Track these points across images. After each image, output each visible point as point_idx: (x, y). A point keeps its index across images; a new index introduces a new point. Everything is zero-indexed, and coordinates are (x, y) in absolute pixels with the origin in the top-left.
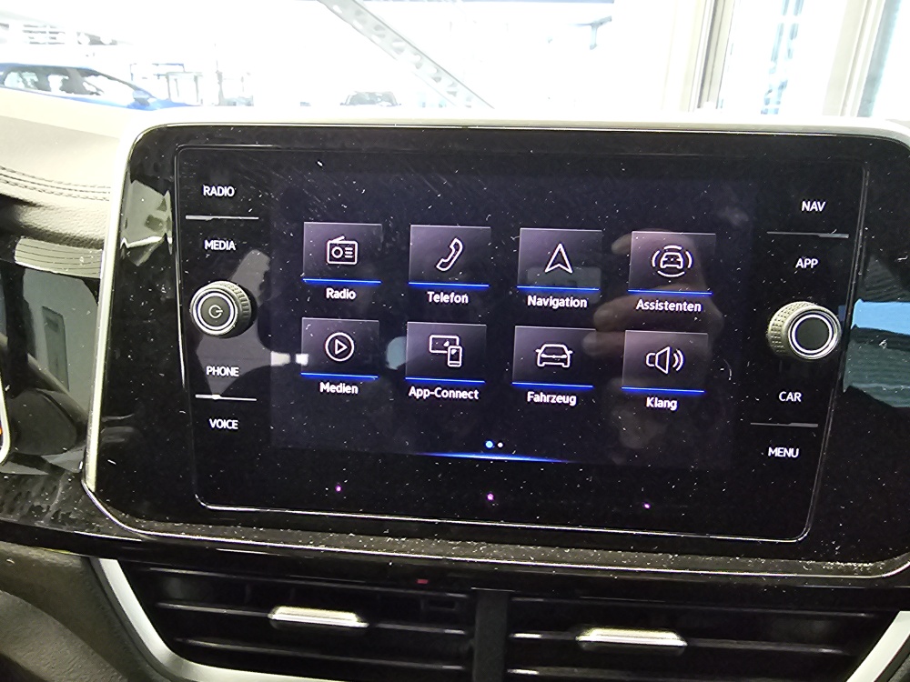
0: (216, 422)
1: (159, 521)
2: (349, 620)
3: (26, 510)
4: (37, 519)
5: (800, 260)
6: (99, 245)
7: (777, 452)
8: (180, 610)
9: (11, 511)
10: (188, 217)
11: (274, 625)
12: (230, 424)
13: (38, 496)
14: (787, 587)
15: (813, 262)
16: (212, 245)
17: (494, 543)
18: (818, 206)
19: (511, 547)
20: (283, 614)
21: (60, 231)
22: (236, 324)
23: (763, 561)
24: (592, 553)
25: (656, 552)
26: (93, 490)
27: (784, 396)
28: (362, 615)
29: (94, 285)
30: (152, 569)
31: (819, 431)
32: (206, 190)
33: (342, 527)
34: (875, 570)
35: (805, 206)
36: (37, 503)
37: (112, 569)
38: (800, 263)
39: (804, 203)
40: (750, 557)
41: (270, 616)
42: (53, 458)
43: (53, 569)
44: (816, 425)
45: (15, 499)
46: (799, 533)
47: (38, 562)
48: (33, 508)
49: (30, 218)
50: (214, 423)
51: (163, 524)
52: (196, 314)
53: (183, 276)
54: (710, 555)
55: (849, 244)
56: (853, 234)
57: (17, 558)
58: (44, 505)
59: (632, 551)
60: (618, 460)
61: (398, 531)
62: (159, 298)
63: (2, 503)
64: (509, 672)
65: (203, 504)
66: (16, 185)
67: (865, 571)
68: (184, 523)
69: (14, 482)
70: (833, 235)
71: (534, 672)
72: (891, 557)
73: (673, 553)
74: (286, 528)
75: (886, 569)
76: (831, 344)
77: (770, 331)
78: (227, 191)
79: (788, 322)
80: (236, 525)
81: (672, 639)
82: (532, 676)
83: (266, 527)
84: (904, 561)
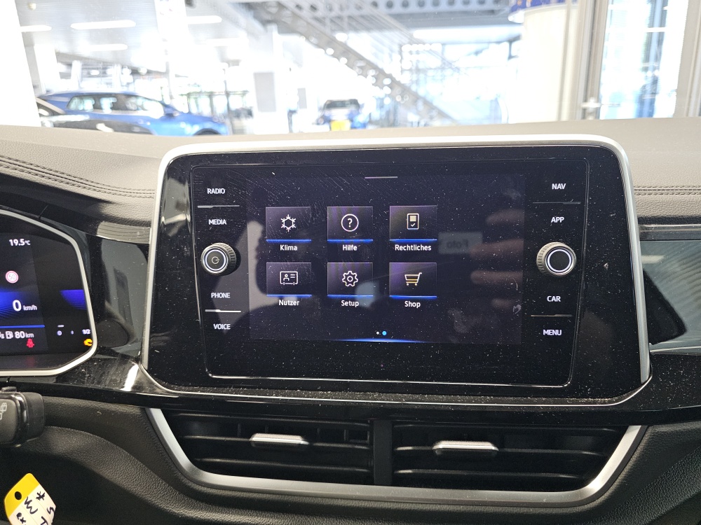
0: (218, 325)
2: (297, 440)
3: (107, 382)
4: (114, 386)
5: (554, 218)
6: (148, 224)
7: (548, 332)
8: (199, 439)
9: (99, 383)
10: (199, 207)
11: (254, 445)
12: (226, 327)
13: (114, 374)
14: (555, 413)
15: (561, 219)
16: (212, 222)
17: (383, 393)
18: (562, 186)
19: (393, 395)
20: (258, 438)
21: (126, 217)
22: (228, 267)
23: (544, 399)
24: (440, 397)
25: (480, 396)
26: (147, 368)
27: (550, 299)
28: (305, 438)
29: (145, 248)
30: (182, 414)
31: (573, 319)
32: (209, 191)
33: (293, 386)
34: (610, 402)
35: (554, 186)
36: (114, 378)
37: (158, 415)
38: (553, 220)
40: (536, 397)
41: (250, 440)
42: (120, 349)
43: (125, 416)
44: (571, 316)
45: (101, 376)
46: (565, 382)
47: (115, 413)
48: (111, 380)
49: (108, 210)
50: (216, 326)
51: (187, 388)
52: (204, 262)
53: (197, 240)
54: (511, 397)
55: (582, 207)
56: (583, 202)
57: (103, 411)
58: (118, 379)
59: (466, 395)
60: (454, 341)
61: (326, 387)
62: (183, 254)
63: (94, 379)
64: (395, 472)
65: (210, 375)
66: (99, 191)
67: (605, 403)
68: (200, 386)
69: (100, 366)
70: (571, 202)
71: (410, 471)
72: (622, 394)
73: (489, 396)
74: (259, 388)
75: (617, 401)
76: (571, 266)
77: (537, 261)
78: (220, 191)
79: (544, 254)
80: (230, 387)
81: (488, 446)
82: (409, 474)
83: (248, 388)
84: (628, 396)
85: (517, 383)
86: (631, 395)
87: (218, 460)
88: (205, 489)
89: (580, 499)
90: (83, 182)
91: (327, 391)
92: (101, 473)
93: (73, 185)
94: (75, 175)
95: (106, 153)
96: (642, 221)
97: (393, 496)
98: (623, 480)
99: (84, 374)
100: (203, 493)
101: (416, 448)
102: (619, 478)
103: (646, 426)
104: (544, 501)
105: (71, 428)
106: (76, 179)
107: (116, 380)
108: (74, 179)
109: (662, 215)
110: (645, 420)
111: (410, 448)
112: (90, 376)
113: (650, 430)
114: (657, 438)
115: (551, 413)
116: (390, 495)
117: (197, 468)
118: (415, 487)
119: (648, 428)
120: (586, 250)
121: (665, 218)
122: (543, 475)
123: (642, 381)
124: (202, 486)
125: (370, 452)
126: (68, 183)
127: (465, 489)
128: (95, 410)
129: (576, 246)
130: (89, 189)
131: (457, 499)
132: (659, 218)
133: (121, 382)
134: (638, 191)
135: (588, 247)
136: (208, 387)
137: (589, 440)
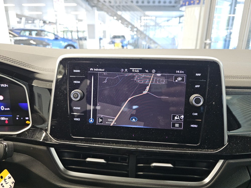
1: (63, 140)
2: (102, 161)
4: (37, 139)
5: (196, 86)
6: (52, 82)
7: (193, 126)
8: (67, 159)
9: (32, 138)
10: (70, 76)
11: (87, 162)
12: (78, 119)
13: (38, 135)
15: (199, 86)
16: (75, 82)
17: (133, 145)
18: (199, 75)
19: (137, 146)
20: (89, 159)
21: (44, 79)
22: (80, 98)
23: (190, 149)
24: (154, 147)
25: (168, 147)
26: (49, 133)
27: (194, 114)
28: (105, 160)
29: (50, 90)
30: (61, 150)
32: (74, 71)
33: (101, 142)
34: (213, 151)
35: (197, 75)
36: (37, 136)
37: (53, 150)
39: (196, 74)
40: (187, 148)
41: (86, 160)
43: (40, 150)
44: (201, 120)
45: (33, 135)
46: (198, 144)
47: (37, 149)
48: (36, 137)
49: (37, 76)
50: (75, 119)
51: (64, 141)
52: (72, 96)
53: (69, 88)
54: (179, 148)
56: (207, 81)
57: (33, 148)
58: (39, 137)
59: (163, 147)
60: (159, 128)
61: (113, 142)
62: (64, 93)
63: (30, 136)
64: (137, 173)
65: (72, 136)
66: (35, 69)
67: (211, 151)
68: (68, 140)
69: (32, 132)
70: (202, 80)
71: (142, 173)
72: (217, 149)
73: (171, 148)
74: (90, 142)
75: (216, 151)
76: (202, 103)
77: (190, 100)
78: (78, 71)
79: (192, 98)
80: (79, 141)
81: (170, 165)
82: (142, 174)
83: (85, 141)
84: (220, 149)
85: (181, 143)
86: (221, 149)
87: (74, 167)
88: (69, 177)
89: (201, 185)
90: (28, 65)
91: (114, 144)
92: (31, 170)
93: (25, 66)
94: (26, 63)
95: (37, 55)
96: (227, 87)
97: (136, 182)
98: (217, 178)
99: (27, 134)
100: (68, 178)
101: (144, 165)
102: (215, 178)
103: (225, 160)
104: (189, 185)
105: (21, 153)
106: (26, 64)
107: (38, 137)
108: (25, 64)
109: (234, 86)
110: (225, 158)
111: (142, 165)
112: (29, 135)
113: (227, 162)
114: (229, 164)
115: (193, 154)
116: (135, 181)
117: (66, 169)
118: (143, 179)
119: (226, 161)
120: (207, 97)
121: (235, 87)
122: (189, 176)
123: (225, 144)
124: (68, 176)
125: (128, 166)
126: (23, 66)
127: (161, 180)
128: (30, 147)
129: (203, 96)
130: (31, 68)
131: (158, 183)
132: (233, 87)
133: (40, 138)
134: (226, 77)
135: (208, 96)
136: (71, 140)
137: (205, 164)
